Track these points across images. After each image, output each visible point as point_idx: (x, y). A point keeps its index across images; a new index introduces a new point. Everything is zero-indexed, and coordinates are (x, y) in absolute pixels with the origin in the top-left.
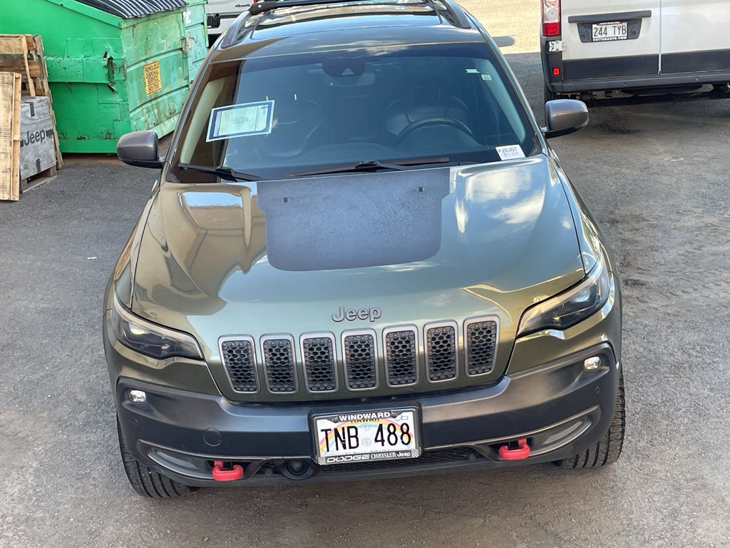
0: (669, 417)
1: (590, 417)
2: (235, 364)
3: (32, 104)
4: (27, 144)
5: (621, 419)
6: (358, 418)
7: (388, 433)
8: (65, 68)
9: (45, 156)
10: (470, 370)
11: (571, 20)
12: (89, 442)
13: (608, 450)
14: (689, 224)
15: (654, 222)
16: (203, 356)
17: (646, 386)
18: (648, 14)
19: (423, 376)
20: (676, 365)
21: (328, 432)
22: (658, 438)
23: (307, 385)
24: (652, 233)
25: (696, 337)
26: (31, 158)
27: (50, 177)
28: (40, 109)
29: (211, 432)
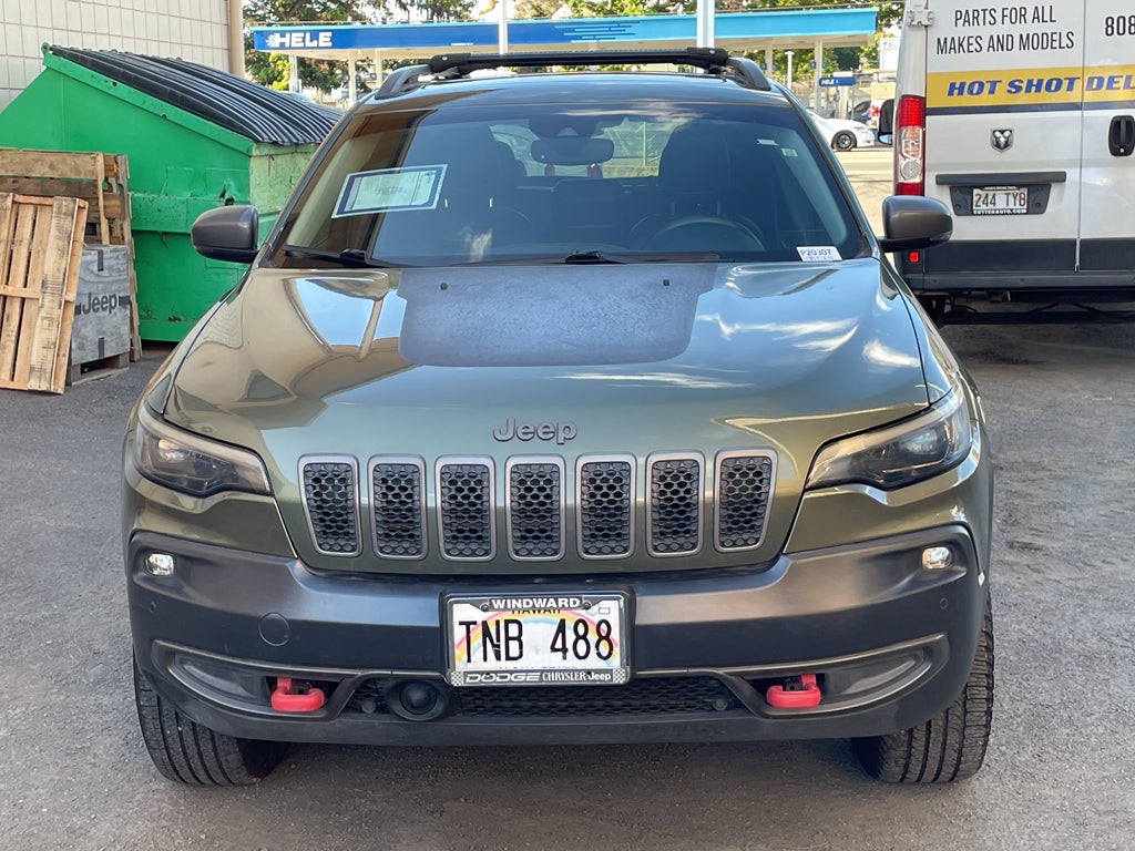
0: (1072, 724)
1: (928, 651)
2: (324, 501)
3: (101, 253)
4: (87, 312)
5: (986, 687)
6: (525, 606)
7: (575, 637)
8: (159, 210)
9: (112, 335)
10: (724, 539)
11: (941, 181)
12: (100, 706)
13: (962, 746)
14: (1116, 478)
15: (1062, 473)
16: (272, 490)
17: (1035, 680)
18: (1060, 178)
19: (640, 543)
20: (1089, 655)
21: (472, 627)
22: (1051, 751)
23: (442, 544)
24: (1057, 486)
25: (1123, 621)
26: (91, 333)
27: (118, 368)
28: (113, 262)
29: (273, 621)
